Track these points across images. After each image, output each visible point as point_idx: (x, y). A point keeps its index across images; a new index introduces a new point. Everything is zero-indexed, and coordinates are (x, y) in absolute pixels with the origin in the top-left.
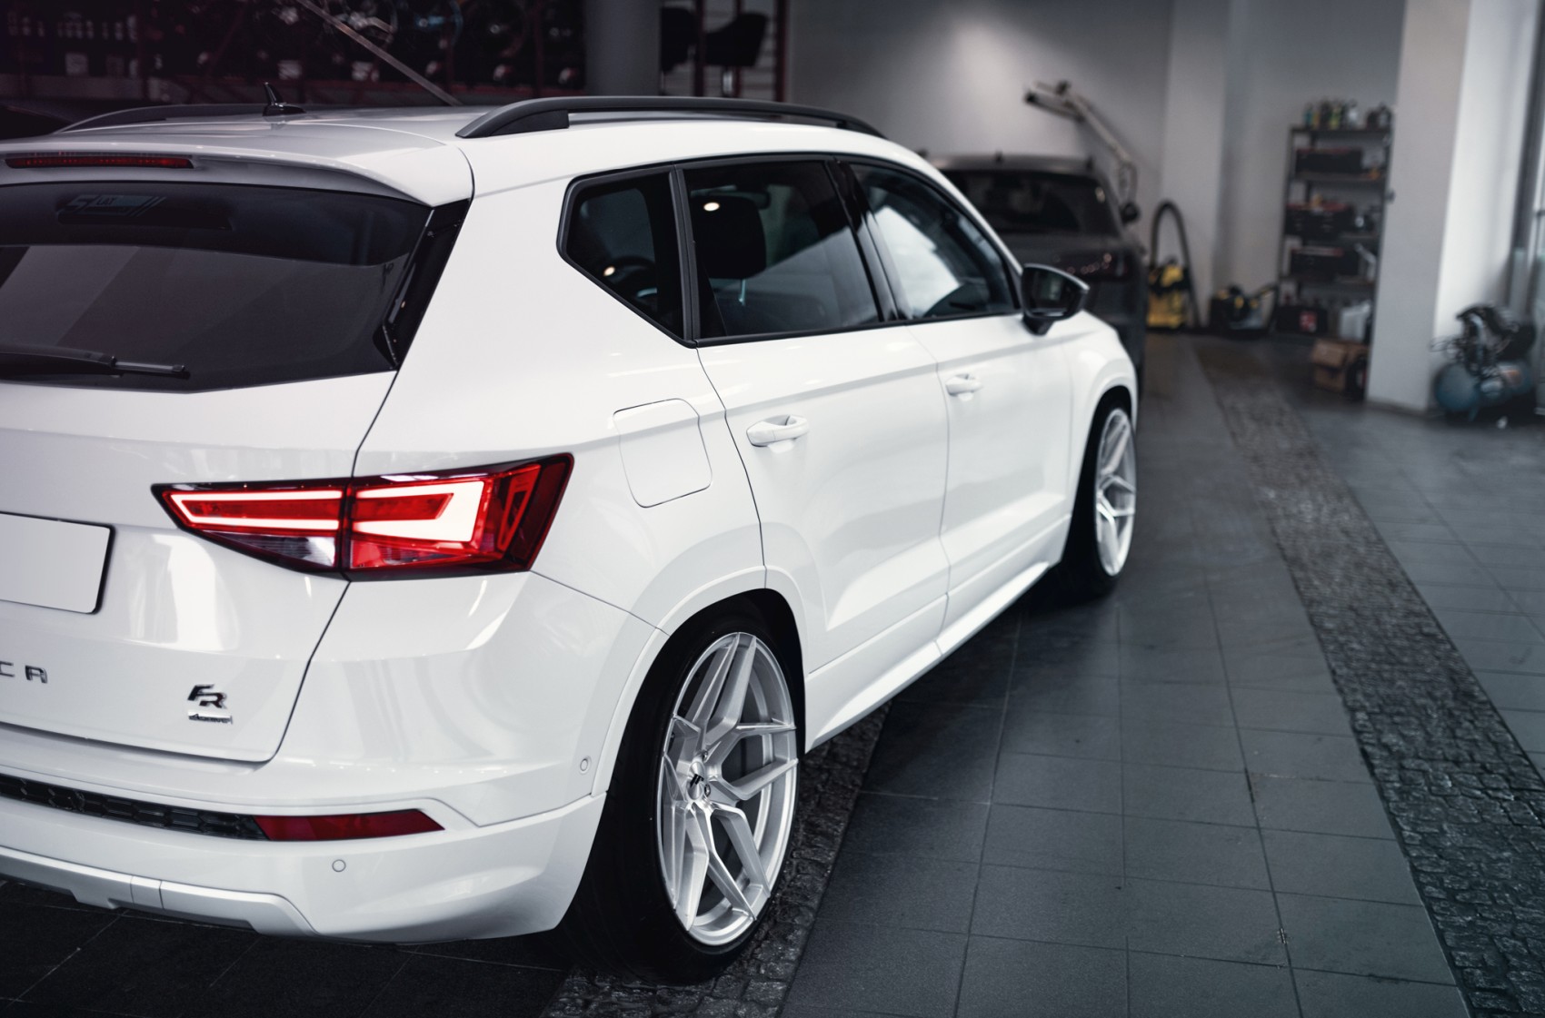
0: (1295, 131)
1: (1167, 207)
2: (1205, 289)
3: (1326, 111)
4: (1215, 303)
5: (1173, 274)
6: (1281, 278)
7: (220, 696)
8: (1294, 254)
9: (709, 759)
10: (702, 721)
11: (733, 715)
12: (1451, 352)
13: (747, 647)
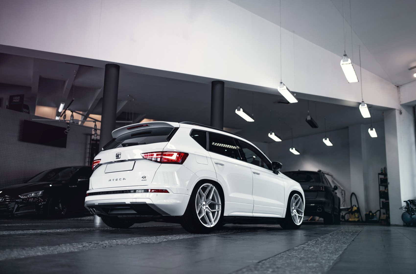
0: (379, 174)
1: (353, 194)
2: (364, 213)
4: (366, 215)
5: (355, 208)
6: (381, 208)
7: (145, 177)
8: (383, 202)
9: (207, 203)
10: (205, 195)
11: (211, 197)
12: (404, 209)
13: (213, 188)
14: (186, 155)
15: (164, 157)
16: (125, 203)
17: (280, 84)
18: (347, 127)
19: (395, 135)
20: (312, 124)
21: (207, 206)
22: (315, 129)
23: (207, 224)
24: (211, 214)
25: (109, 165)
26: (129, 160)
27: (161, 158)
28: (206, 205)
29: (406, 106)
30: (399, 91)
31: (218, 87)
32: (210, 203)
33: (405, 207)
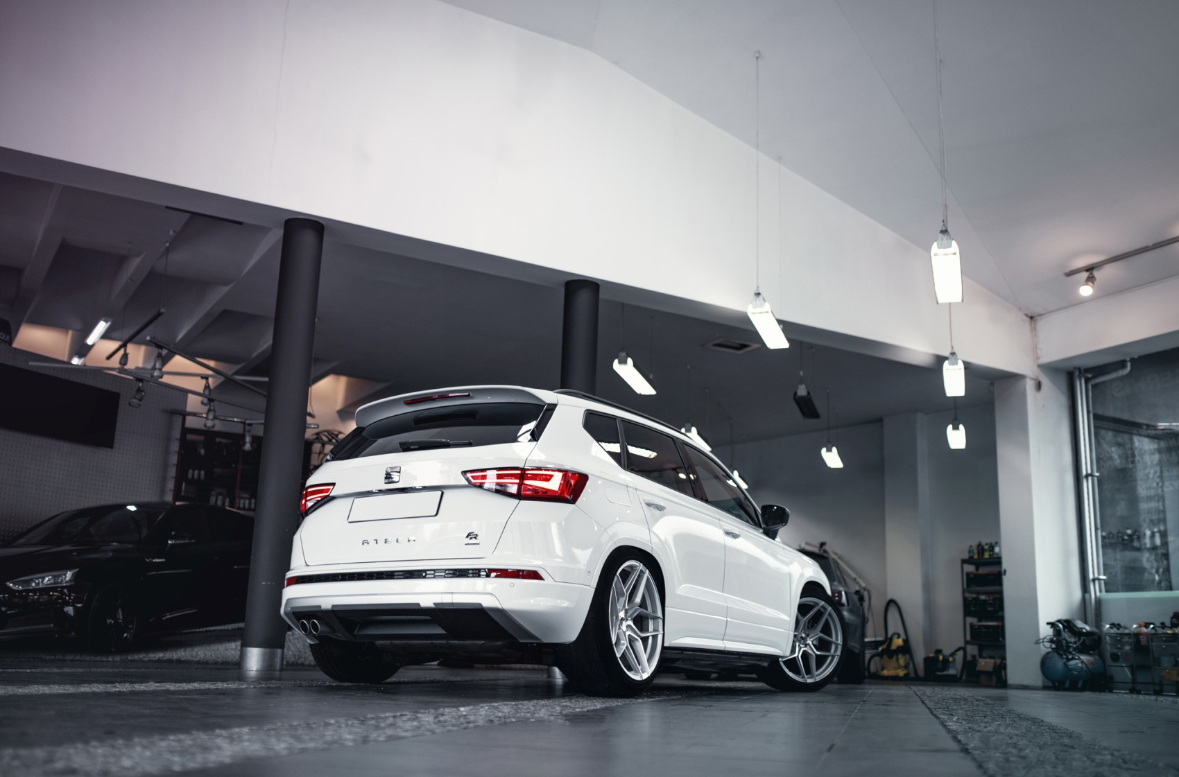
0: (964, 562)
1: (892, 602)
2: (920, 654)
3: (981, 548)
4: (927, 660)
5: (898, 642)
6: (967, 642)
7: (477, 535)
8: (972, 626)
9: (628, 615)
10: (627, 591)
11: (638, 599)
12: (1048, 645)
13: (644, 573)
14: (582, 479)
15: (527, 482)
16: (419, 604)
17: (755, 297)
18: (880, 420)
19: (1025, 446)
20: (807, 407)
21: (630, 623)
22: (811, 422)
23: (633, 672)
24: (639, 645)
25: (359, 501)
26: (425, 488)
27: (520, 485)
28: (627, 620)
29: (1052, 369)
30: (1034, 330)
31: (583, 298)
32: (637, 615)
33: (1048, 637)
